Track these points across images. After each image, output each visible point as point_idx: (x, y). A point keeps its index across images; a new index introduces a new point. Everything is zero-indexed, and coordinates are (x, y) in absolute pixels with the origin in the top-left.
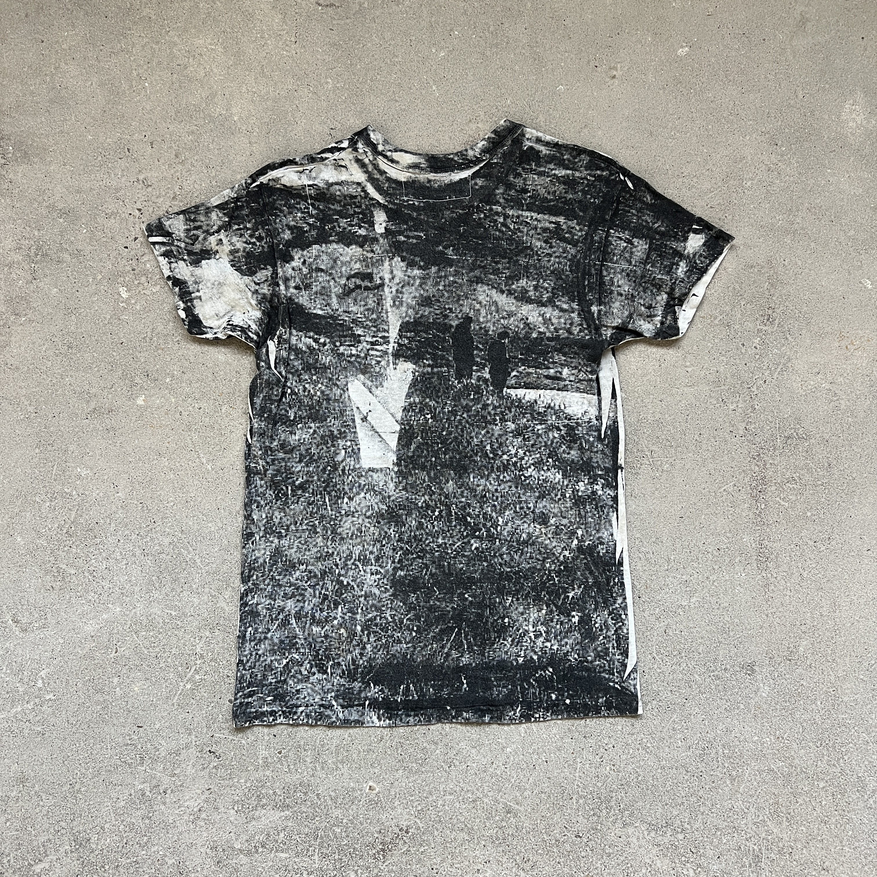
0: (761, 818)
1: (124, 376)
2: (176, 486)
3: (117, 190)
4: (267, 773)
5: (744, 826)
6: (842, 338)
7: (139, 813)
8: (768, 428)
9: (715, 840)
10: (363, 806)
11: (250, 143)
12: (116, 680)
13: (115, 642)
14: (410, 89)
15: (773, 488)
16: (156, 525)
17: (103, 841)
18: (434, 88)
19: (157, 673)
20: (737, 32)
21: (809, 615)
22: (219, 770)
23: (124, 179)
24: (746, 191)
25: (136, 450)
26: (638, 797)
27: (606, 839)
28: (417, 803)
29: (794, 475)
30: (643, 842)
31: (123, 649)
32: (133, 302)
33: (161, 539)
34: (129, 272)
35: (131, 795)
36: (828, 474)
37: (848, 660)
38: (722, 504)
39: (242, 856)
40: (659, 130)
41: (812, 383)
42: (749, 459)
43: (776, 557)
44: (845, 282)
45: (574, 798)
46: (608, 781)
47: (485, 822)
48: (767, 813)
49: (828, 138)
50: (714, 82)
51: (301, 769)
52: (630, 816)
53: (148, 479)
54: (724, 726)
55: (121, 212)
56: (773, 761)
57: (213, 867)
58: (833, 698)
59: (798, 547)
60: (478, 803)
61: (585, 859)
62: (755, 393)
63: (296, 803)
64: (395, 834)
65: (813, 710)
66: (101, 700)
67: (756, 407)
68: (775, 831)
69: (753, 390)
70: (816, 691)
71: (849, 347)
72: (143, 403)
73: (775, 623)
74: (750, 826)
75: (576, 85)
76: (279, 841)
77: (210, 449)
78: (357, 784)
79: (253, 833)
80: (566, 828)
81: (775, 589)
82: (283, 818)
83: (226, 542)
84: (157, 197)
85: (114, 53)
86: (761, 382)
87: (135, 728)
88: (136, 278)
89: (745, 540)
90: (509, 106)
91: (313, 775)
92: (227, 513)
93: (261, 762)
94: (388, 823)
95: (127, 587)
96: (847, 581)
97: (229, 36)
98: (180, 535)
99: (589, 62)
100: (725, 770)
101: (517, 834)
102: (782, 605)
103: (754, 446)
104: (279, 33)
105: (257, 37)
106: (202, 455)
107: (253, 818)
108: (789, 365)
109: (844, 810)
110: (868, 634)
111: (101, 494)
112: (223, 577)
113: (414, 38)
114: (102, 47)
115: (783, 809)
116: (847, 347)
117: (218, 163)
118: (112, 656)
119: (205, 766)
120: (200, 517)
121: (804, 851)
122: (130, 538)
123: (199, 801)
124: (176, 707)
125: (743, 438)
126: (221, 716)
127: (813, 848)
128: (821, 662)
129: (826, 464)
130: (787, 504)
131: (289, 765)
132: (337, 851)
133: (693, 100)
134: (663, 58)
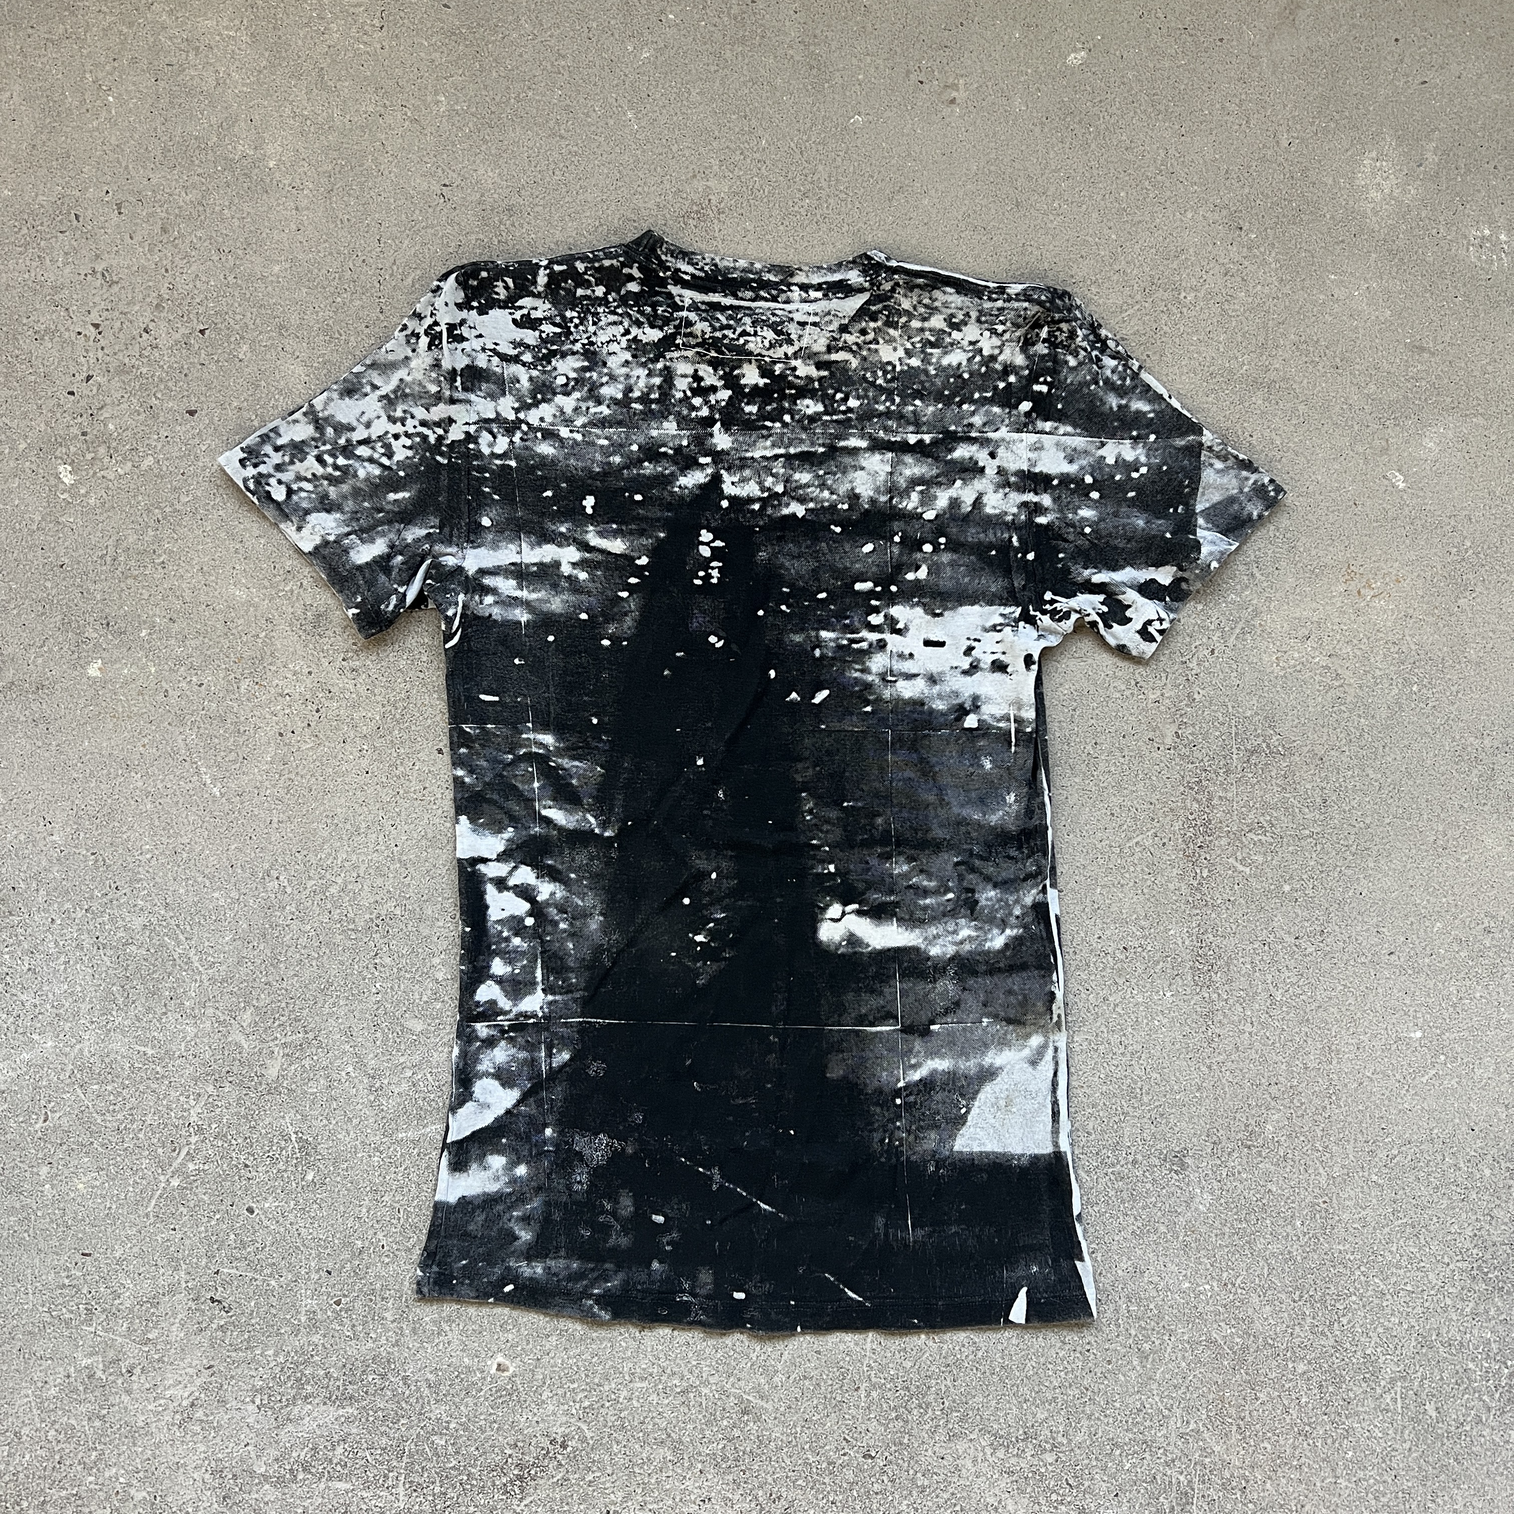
0: (1192, 1426)
1: (65, 625)
2: (157, 823)
3: (57, 289)
4: (315, 1339)
5: (1162, 1440)
6: (1351, 576)
7: (82, 1409)
8: (1217, 733)
9: (1110, 1465)
10: (486, 1399)
11: (297, 209)
12: (44, 1170)
13: (43, 1103)
14: (587, 115)
15: (1224, 841)
16: (119, 893)
17: (18, 1458)
18: (630, 115)
19: (119, 1159)
20: (1173, 24)
21: (1283, 1067)
22: (229, 1333)
23: (67, 270)
24: (1185, 310)
25: (84, 759)
26: (974, 1388)
27: (917, 1462)
28: (581, 1395)
29: (1262, 819)
30: (984, 1467)
31: (58, 1115)
32: (82, 491)
33: (128, 919)
34: (76, 436)
35: (68, 1377)
36: (1322, 817)
37: (1350, 1147)
38: (1132, 869)
39: (267, 1487)
40: (1032, 199)
41: (1296, 655)
42: (1182, 789)
43: (1228, 964)
44: (1358, 478)
45: (862, 1388)
46: (924, 1358)
47: (702, 1430)
48: (1204, 1417)
49: (1332, 218)
50: (1132, 114)
51: (375, 1332)
52: (961, 1420)
53: (106, 810)
54: (1129, 1263)
55: (63, 330)
56: (1215, 1326)
57: (216, 1506)
58: (1324, 1215)
59: (1266, 948)
60: (692, 1395)
61: (879, 1497)
62: (1194, 672)
63: (366, 1393)
64: (543, 1449)
65: (1288, 1235)
66: (18, 1206)
67: (1196, 696)
68: (1217, 1449)
69: (1191, 665)
70: (1293, 1202)
71: (1362, 591)
72: (98, 674)
73: (1224, 1081)
74: (1173, 1438)
75: (885, 115)
76: (335, 1461)
77: (219, 759)
78: (476, 1360)
79: (288, 1445)
80: (848, 1441)
81: (1225, 1021)
82: (343, 1419)
83: (245, 926)
84: (128, 304)
85: (52, 42)
86: (1206, 652)
87: (78, 1257)
88: (88, 449)
89: (1172, 932)
90: (764, 149)
91: (397, 1344)
92: (248, 875)
93: (303, 1319)
94: (530, 1430)
95: (67, 1005)
96: (1352, 1008)
97: (261, 13)
98: (162, 912)
99: (908, 72)
100: (1131, 1341)
101: (759, 1451)
102: (1237, 1048)
103: (1190, 766)
104: (352, 10)
105: (311, 17)
106: (203, 769)
107: (288, 1419)
108: (1257, 622)
109: (1339, 1414)
110: (1386, 1102)
111: (22, 837)
112: (240, 989)
113: (595, 25)
114: (30, 31)
115: (1232, 1411)
116: (1359, 592)
117: (239, 244)
118: (37, 1126)
119: (204, 1325)
120: (199, 879)
121: (1268, 1486)
122: (73, 915)
123: (190, 1389)
124: (152, 1220)
125: (1172, 751)
126: (232, 1236)
127: (1284, 1481)
128: (1304, 1150)
129: (1318, 800)
130: (1248, 870)
131: (354, 1326)
132: (438, 1480)
133: (1093, 146)
134: (1042, 68)
